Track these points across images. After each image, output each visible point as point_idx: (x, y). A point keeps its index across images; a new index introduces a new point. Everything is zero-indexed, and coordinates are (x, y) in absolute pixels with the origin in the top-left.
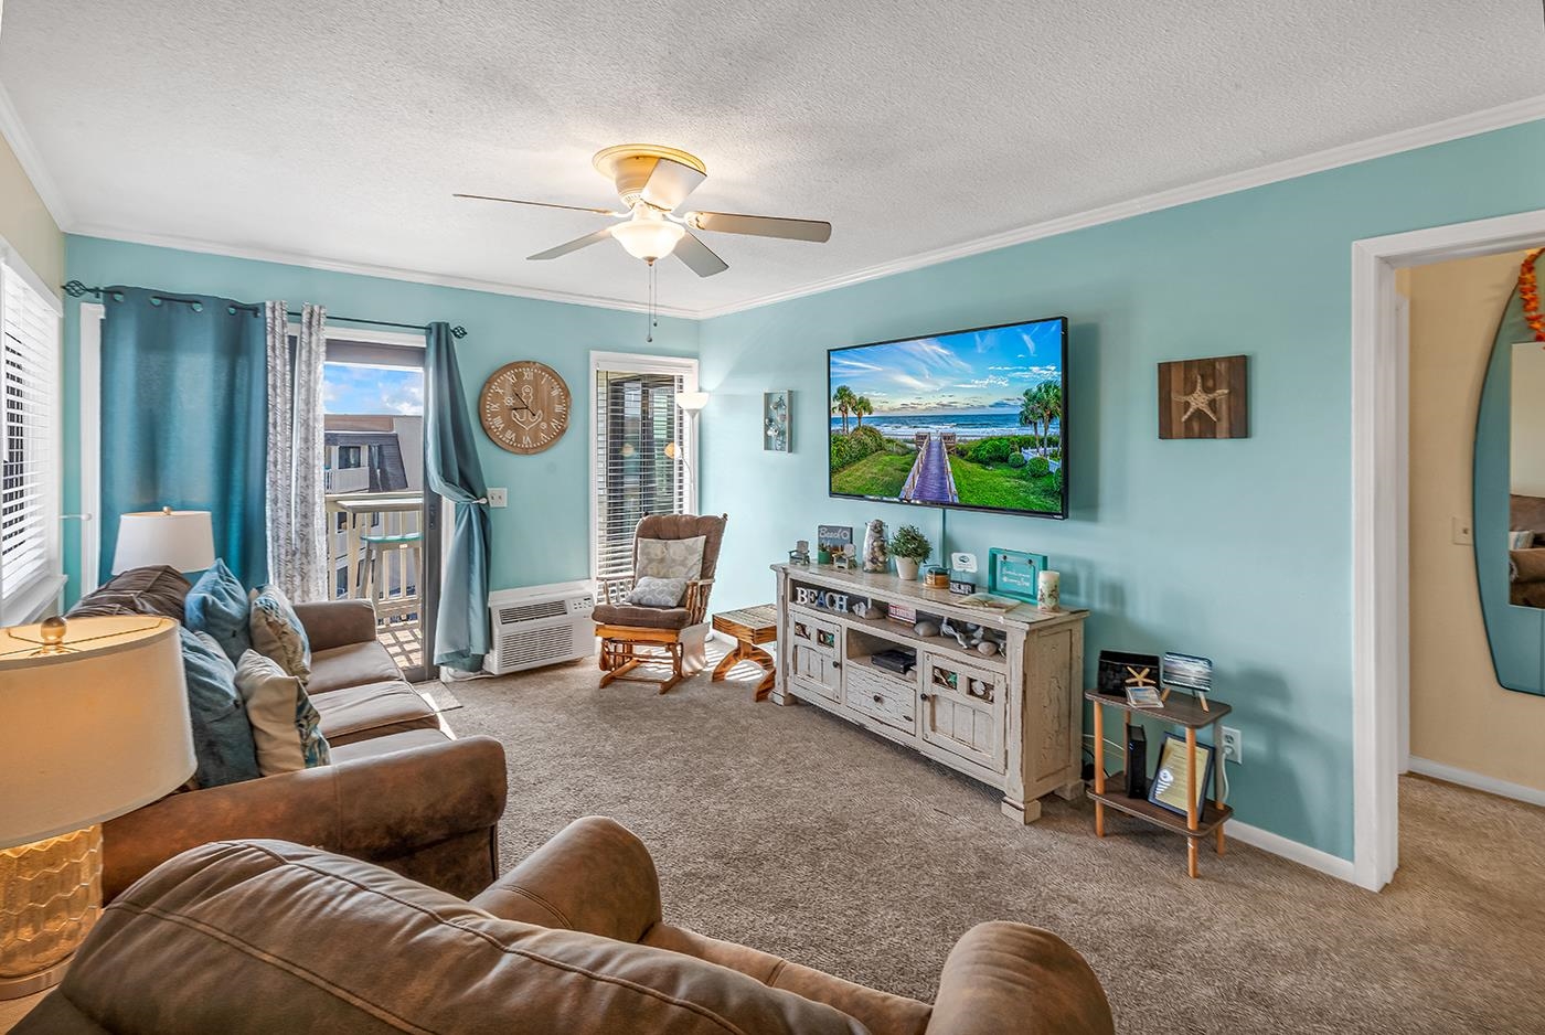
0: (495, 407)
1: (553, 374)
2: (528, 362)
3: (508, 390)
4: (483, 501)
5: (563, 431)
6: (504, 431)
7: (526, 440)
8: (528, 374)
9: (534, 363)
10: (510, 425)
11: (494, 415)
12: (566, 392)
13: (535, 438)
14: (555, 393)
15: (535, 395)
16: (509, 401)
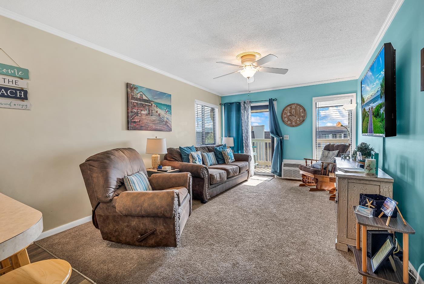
0: (285, 116)
1: (300, 106)
2: (293, 104)
3: (288, 112)
4: (281, 138)
5: (304, 120)
6: (288, 121)
7: (294, 123)
8: (293, 107)
9: (295, 104)
10: (289, 120)
11: (285, 118)
12: (304, 110)
13: (296, 123)
14: (301, 111)
15: (295, 112)
16: (289, 114)
